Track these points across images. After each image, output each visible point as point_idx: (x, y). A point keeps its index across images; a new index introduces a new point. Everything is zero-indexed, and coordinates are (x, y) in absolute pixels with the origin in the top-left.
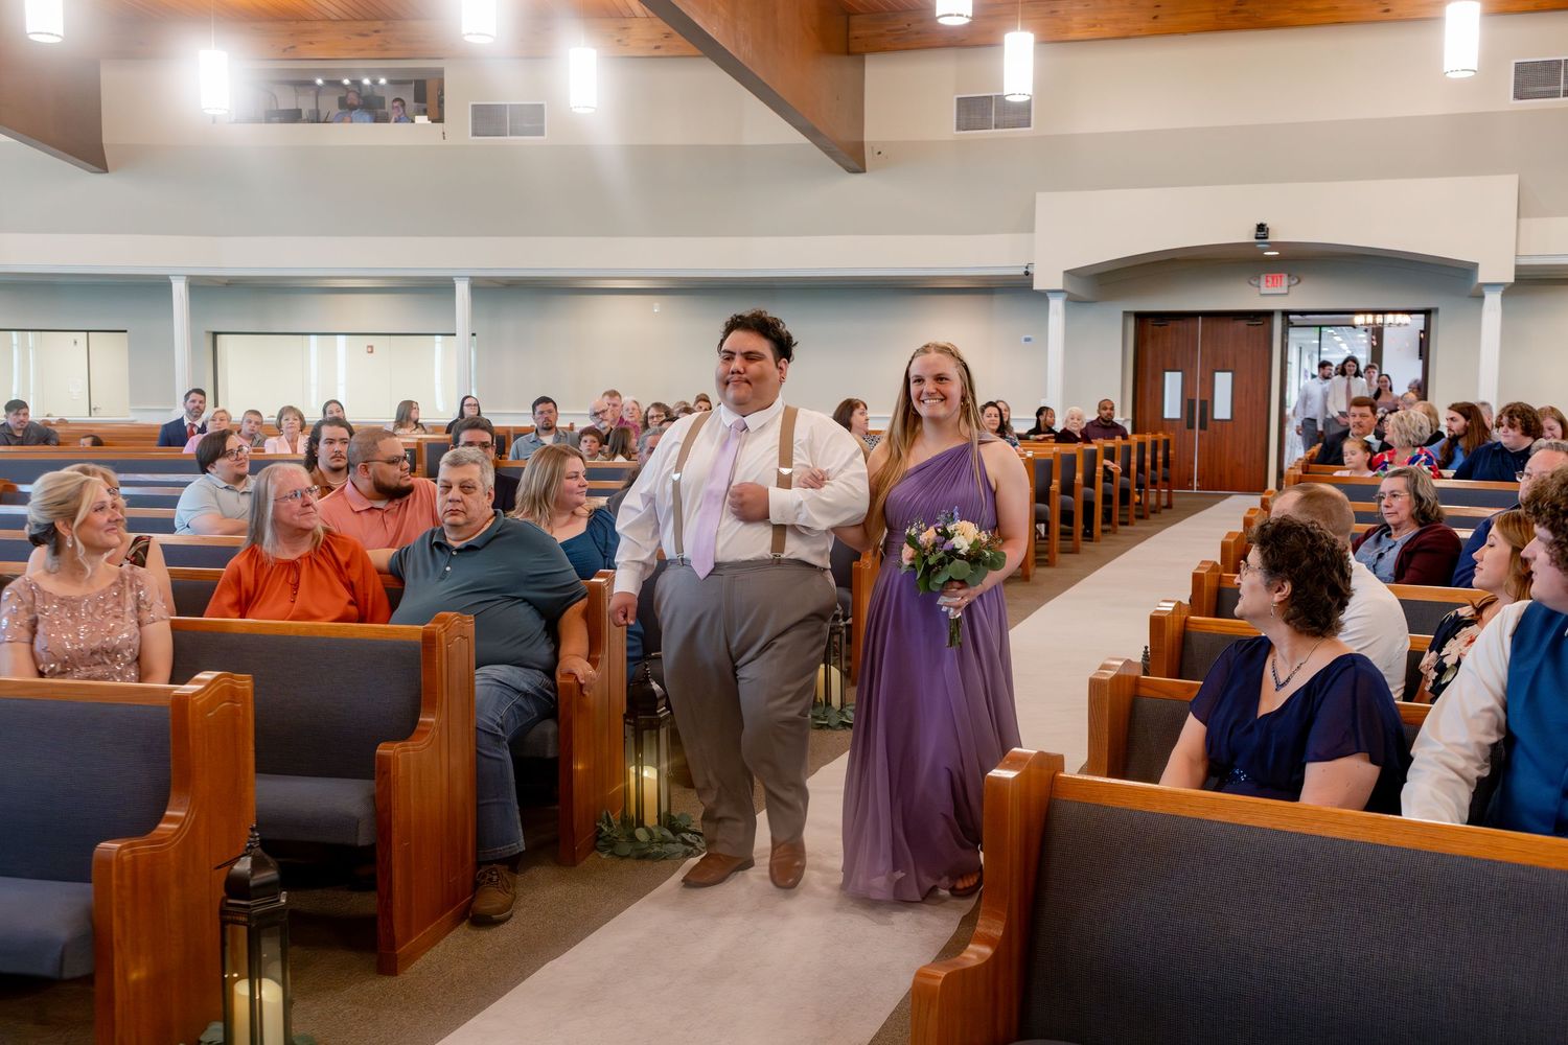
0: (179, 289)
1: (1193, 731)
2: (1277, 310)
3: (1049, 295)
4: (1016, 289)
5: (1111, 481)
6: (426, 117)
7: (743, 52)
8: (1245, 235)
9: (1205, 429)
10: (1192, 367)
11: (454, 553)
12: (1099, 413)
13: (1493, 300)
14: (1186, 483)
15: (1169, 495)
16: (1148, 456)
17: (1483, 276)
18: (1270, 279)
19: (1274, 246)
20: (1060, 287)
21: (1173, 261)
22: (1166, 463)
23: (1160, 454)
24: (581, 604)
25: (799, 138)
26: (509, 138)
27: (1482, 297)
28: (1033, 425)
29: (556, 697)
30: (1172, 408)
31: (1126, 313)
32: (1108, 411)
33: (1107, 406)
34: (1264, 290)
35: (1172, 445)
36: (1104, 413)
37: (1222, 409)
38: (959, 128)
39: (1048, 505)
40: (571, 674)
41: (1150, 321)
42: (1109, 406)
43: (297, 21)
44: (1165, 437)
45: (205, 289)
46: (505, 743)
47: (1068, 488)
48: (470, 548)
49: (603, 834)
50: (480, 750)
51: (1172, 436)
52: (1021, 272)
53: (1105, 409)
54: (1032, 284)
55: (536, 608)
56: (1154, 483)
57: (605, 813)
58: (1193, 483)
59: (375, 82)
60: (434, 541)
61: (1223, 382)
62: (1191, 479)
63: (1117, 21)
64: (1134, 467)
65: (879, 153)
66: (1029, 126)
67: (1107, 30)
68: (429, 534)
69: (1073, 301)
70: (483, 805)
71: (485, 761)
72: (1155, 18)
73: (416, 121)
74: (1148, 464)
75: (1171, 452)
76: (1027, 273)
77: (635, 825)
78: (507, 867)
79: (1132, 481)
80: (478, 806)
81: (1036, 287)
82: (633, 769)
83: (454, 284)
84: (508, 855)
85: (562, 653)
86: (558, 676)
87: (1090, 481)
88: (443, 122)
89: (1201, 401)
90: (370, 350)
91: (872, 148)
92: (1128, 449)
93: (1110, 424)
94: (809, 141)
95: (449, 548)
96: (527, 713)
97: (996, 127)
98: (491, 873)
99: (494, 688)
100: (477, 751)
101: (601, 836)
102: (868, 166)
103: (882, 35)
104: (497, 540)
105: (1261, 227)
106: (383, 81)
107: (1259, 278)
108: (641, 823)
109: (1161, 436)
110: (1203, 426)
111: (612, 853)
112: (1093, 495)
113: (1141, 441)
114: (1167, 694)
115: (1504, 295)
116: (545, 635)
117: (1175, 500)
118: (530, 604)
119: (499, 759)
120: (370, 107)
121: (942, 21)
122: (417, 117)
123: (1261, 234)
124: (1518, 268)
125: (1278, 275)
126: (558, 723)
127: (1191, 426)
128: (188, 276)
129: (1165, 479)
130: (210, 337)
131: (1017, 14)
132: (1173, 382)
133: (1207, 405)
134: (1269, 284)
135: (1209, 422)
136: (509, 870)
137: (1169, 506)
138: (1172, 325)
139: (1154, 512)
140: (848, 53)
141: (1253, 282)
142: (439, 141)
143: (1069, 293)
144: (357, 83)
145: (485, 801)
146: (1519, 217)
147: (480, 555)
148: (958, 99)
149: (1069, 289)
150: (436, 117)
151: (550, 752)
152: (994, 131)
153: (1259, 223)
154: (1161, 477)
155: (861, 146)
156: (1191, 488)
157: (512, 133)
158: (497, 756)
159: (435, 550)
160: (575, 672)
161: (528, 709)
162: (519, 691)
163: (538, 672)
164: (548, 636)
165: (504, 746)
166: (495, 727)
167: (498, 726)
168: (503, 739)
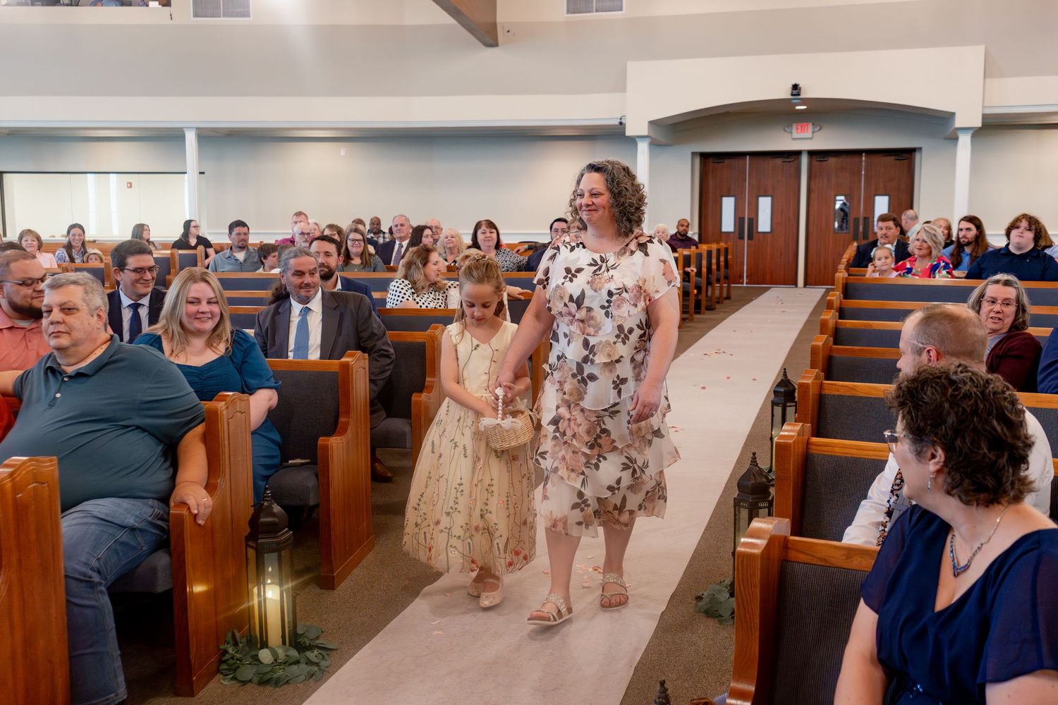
1: (865, 620)
2: (804, 151)
3: (637, 140)
4: (613, 136)
5: (689, 281)
6: (157, 2)
8: (784, 93)
9: (752, 239)
10: (742, 193)
11: (65, 380)
12: (678, 228)
13: (965, 140)
14: (739, 279)
15: (729, 287)
16: (714, 261)
17: (959, 123)
18: (800, 127)
19: (805, 101)
20: (646, 133)
21: (728, 113)
22: (727, 265)
23: (722, 259)
24: (200, 429)
25: (448, 20)
26: (222, 19)
27: (957, 139)
29: (168, 526)
30: (728, 224)
31: (693, 154)
32: (684, 228)
33: (683, 224)
34: (795, 135)
35: (730, 250)
36: (681, 229)
37: (764, 224)
38: (568, 12)
40: (184, 504)
41: (711, 159)
44: (726, 246)
46: (103, 589)
48: (79, 375)
49: (227, 657)
50: (71, 598)
51: (729, 245)
52: (617, 122)
53: (683, 226)
54: (625, 132)
55: (150, 434)
56: (718, 281)
57: (230, 635)
58: (743, 281)
60: (48, 365)
61: (765, 204)
62: (741, 277)
64: (704, 270)
65: (508, 31)
66: (621, 10)
68: (46, 357)
69: (655, 144)
71: (76, 610)
73: (150, 6)
74: (714, 267)
75: (730, 257)
76: (621, 123)
77: (259, 646)
79: (703, 281)
80: (70, 657)
81: (628, 134)
82: (255, 590)
83: (185, 134)
85: (178, 479)
86: (172, 504)
88: (170, 6)
89: (749, 219)
90: (129, 185)
91: (503, 28)
92: (699, 256)
93: (684, 238)
94: (455, 22)
95: (62, 373)
96: (133, 548)
97: (597, 11)
99: (93, 527)
100: (68, 601)
101: (224, 658)
102: (500, 42)
104: (111, 366)
105: (795, 87)
107: (791, 126)
108: (264, 644)
109: (723, 245)
110: (750, 237)
111: (234, 678)
113: (709, 249)
114: (820, 559)
115: (973, 136)
116: (163, 460)
117: (732, 293)
118: (144, 430)
122: (150, 3)
123: (795, 92)
124: (985, 117)
125: (805, 124)
126: (170, 554)
127: (742, 238)
129: (726, 278)
132: (728, 204)
133: (753, 222)
134: (799, 131)
135: (755, 233)
137: (728, 298)
138: (727, 161)
139: (718, 303)
141: (787, 129)
142: (168, 21)
143: (652, 138)
145: (78, 653)
146: (985, 77)
147: (90, 382)
149: (652, 135)
151: (162, 585)
152: (594, 14)
153: (794, 83)
154: (723, 275)
155: (494, 26)
156: (743, 283)
157: (224, 16)
158: (92, 603)
159: (49, 374)
160: (188, 502)
161: (135, 544)
162: (124, 527)
163: (150, 502)
164: (165, 461)
165: (101, 592)
166: (90, 573)
167: (94, 571)
168: (101, 584)
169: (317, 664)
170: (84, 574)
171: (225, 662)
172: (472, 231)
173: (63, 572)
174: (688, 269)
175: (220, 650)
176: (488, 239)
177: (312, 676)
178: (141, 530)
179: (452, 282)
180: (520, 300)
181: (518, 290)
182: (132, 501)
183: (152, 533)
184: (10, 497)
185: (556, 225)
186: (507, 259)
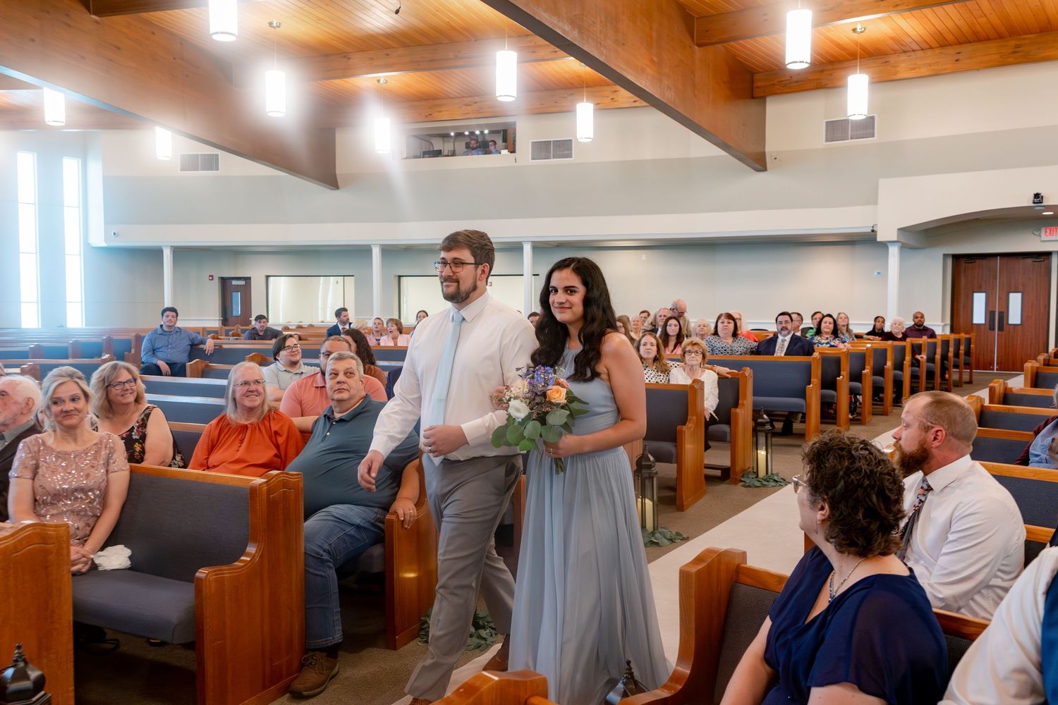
0: (376, 252)
2: (1055, 252)
3: (888, 244)
4: (866, 241)
5: (918, 366)
6: (507, 151)
7: (667, 96)
8: (1027, 201)
9: (1002, 330)
10: (993, 289)
11: (334, 423)
12: (914, 321)
14: (988, 365)
15: (971, 373)
16: (951, 349)
18: (1048, 231)
19: (1048, 208)
20: (895, 238)
21: (977, 220)
22: (968, 353)
23: (962, 347)
26: (552, 160)
28: (870, 329)
29: (384, 527)
30: (979, 317)
31: (945, 256)
32: (919, 319)
34: (1044, 237)
35: (973, 341)
36: (917, 320)
37: (1015, 317)
38: (827, 141)
39: (861, 382)
40: (395, 513)
41: (963, 261)
42: (919, 316)
43: (433, 100)
44: (969, 337)
45: (390, 252)
46: (331, 565)
47: (879, 371)
48: (343, 420)
50: (308, 569)
51: (973, 335)
52: (869, 230)
53: (917, 318)
54: (876, 238)
56: (956, 366)
58: (993, 366)
59: (482, 132)
61: (1015, 300)
62: (991, 364)
63: (930, 65)
64: (938, 356)
65: (776, 158)
66: (873, 136)
67: (924, 71)
69: (904, 247)
70: (308, 609)
71: (311, 577)
72: (957, 60)
73: (503, 153)
74: (951, 354)
75: (972, 346)
76: (873, 231)
78: (325, 654)
79: (937, 366)
81: (879, 239)
83: (523, 246)
84: (325, 646)
85: (400, 495)
86: (389, 513)
87: (899, 366)
88: (515, 153)
89: (999, 313)
91: (772, 155)
92: (934, 345)
93: (922, 328)
94: (726, 154)
95: (331, 419)
96: (358, 540)
97: (852, 138)
98: (312, 658)
99: (330, 523)
101: (423, 627)
102: (768, 166)
103: (773, 85)
104: (358, 416)
105: (1037, 196)
106: (486, 132)
107: (1040, 230)
109: (963, 336)
110: (1001, 329)
112: (901, 376)
113: (945, 339)
117: (974, 378)
119: (321, 576)
120: (483, 146)
121: (789, 67)
123: (1037, 200)
125: (1054, 228)
126: (384, 547)
127: (992, 328)
128: (381, 245)
129: (968, 364)
130: (397, 278)
131: (857, 66)
132: (979, 300)
133: (1004, 315)
134: (1048, 234)
135: (1005, 326)
136: (327, 656)
137: (970, 382)
138: (978, 262)
140: (753, 98)
141: (1035, 233)
142: (513, 164)
143: (903, 243)
144: (472, 133)
147: (348, 425)
148: (827, 122)
149: (902, 240)
150: (511, 150)
151: (377, 567)
152: (850, 141)
153: (1035, 193)
154: (963, 362)
155: (763, 154)
156: (993, 369)
157: (554, 157)
158: (322, 573)
159: (327, 420)
160: (398, 511)
161: (359, 537)
162: (352, 525)
163: (376, 510)
164: (392, 483)
165: (330, 568)
166: (322, 552)
167: (325, 552)
168: (329, 561)
169: (485, 639)
170: (318, 554)
171: (423, 629)
172: (715, 321)
173: (303, 550)
174: (918, 357)
175: (421, 620)
176: (725, 328)
177: (479, 647)
178: (365, 529)
179: (674, 363)
180: (727, 378)
181: (727, 370)
182: (362, 508)
183: (373, 531)
184: (264, 497)
185: (780, 318)
186: (742, 345)
